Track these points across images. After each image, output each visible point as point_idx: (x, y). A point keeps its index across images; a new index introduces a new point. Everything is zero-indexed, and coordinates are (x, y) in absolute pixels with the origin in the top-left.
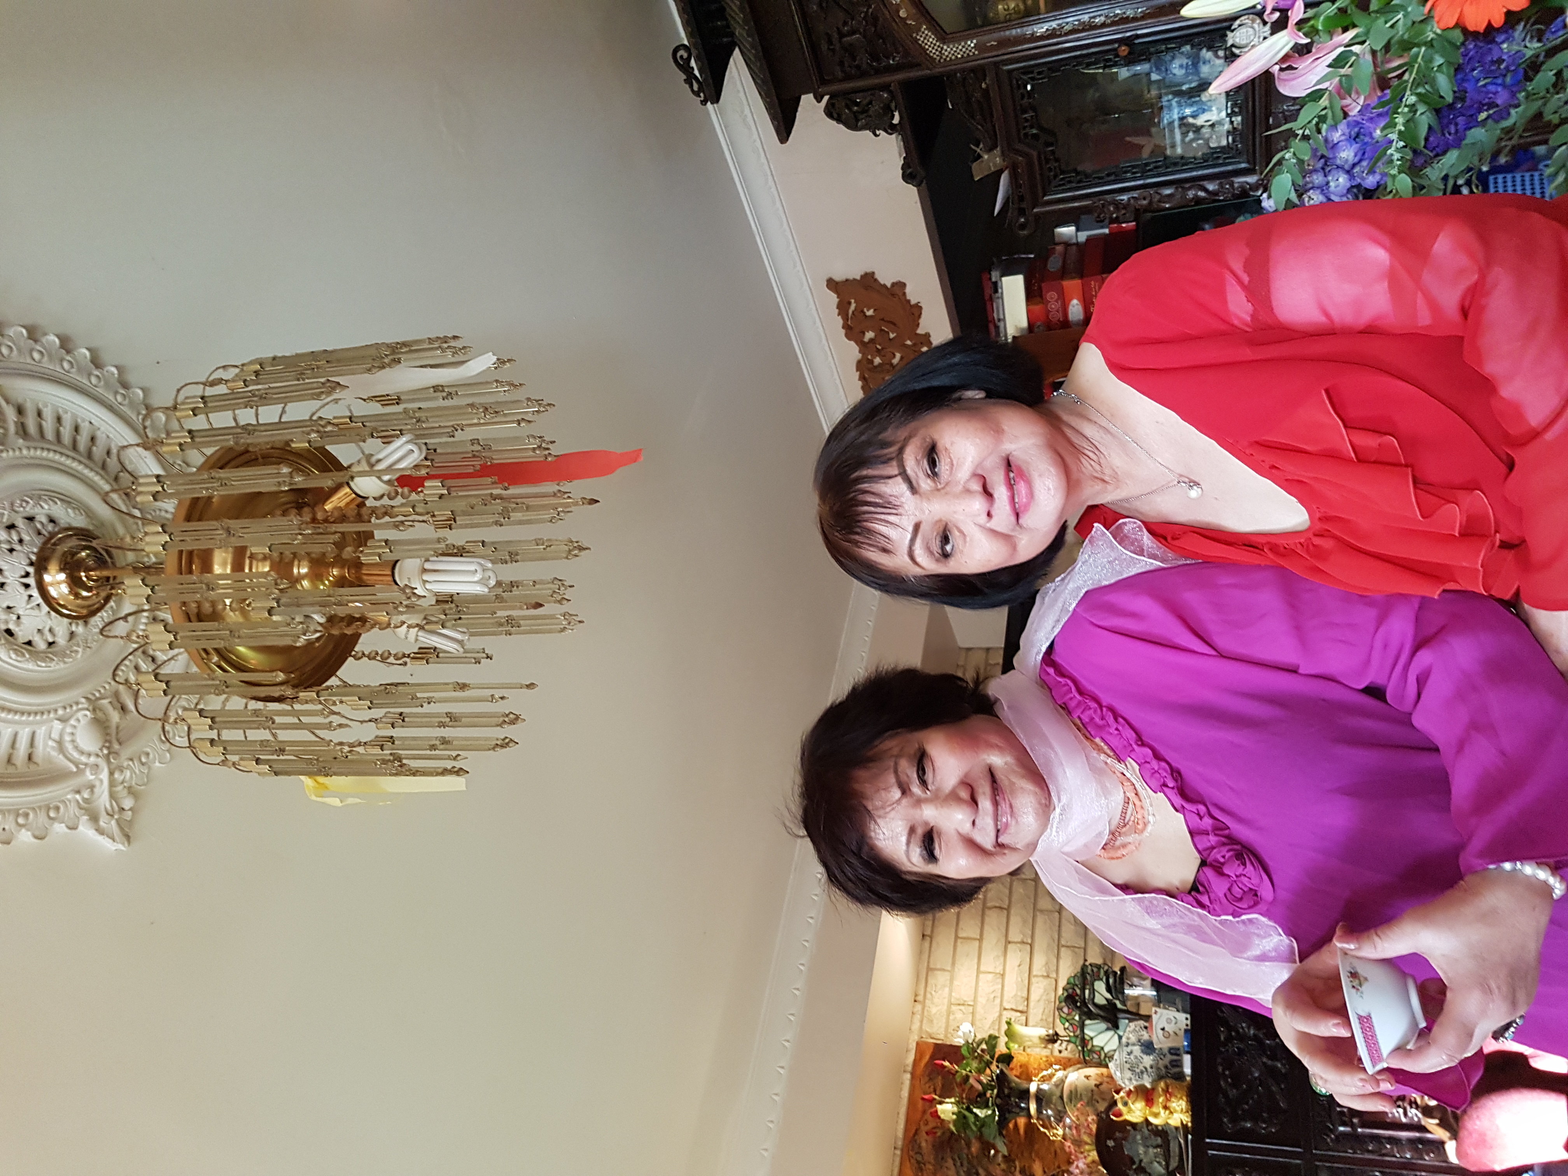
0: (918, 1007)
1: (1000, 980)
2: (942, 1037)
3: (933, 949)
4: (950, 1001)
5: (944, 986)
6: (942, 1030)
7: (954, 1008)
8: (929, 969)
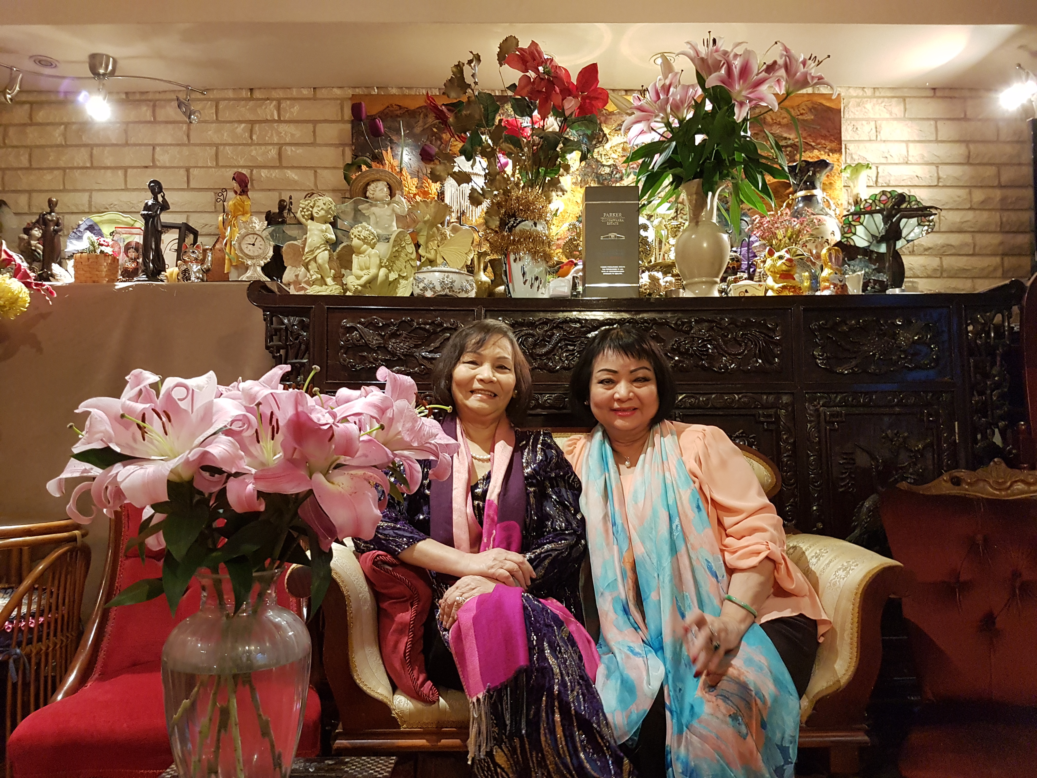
0: (869, 92)
1: (901, 161)
2: (847, 116)
3: (923, 99)
4: (879, 119)
5: (891, 113)
6: (852, 116)
7: (873, 124)
8: (904, 99)
